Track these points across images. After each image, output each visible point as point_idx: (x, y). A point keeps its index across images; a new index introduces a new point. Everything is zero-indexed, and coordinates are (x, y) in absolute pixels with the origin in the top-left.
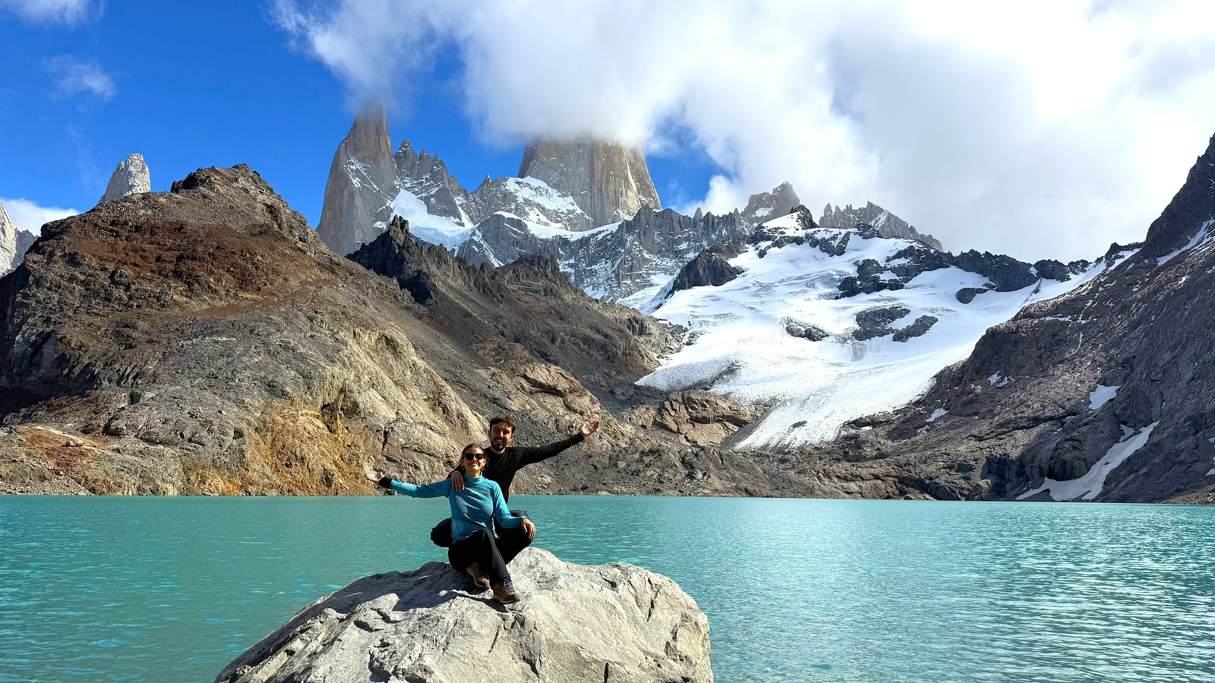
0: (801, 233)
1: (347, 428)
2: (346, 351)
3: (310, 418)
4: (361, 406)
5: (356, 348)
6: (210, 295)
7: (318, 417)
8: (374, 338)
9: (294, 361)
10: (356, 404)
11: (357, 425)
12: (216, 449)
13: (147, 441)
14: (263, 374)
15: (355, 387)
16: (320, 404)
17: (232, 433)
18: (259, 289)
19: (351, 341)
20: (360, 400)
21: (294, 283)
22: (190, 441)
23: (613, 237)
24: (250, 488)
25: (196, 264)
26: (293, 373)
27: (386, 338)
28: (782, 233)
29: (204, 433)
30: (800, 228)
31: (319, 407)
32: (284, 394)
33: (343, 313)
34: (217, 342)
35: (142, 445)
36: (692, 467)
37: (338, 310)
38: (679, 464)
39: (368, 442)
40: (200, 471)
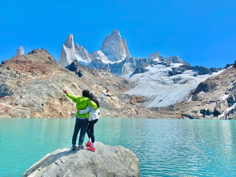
1: (65, 104)
5: (67, 87)
6: (36, 76)
7: (59, 101)
8: (70, 85)
9: (54, 89)
12: (38, 108)
14: (47, 92)
17: (41, 104)
18: (47, 75)
19: (65, 85)
21: (54, 73)
22: (32, 106)
23: (120, 63)
24: (45, 116)
25: (33, 69)
26: (54, 92)
27: (73, 84)
28: (156, 62)
29: (35, 105)
30: (160, 61)
32: (52, 97)
33: (64, 79)
34: (38, 85)
35: (22, 107)
36: (137, 112)
38: (135, 111)
39: (69, 106)
40: (34, 113)
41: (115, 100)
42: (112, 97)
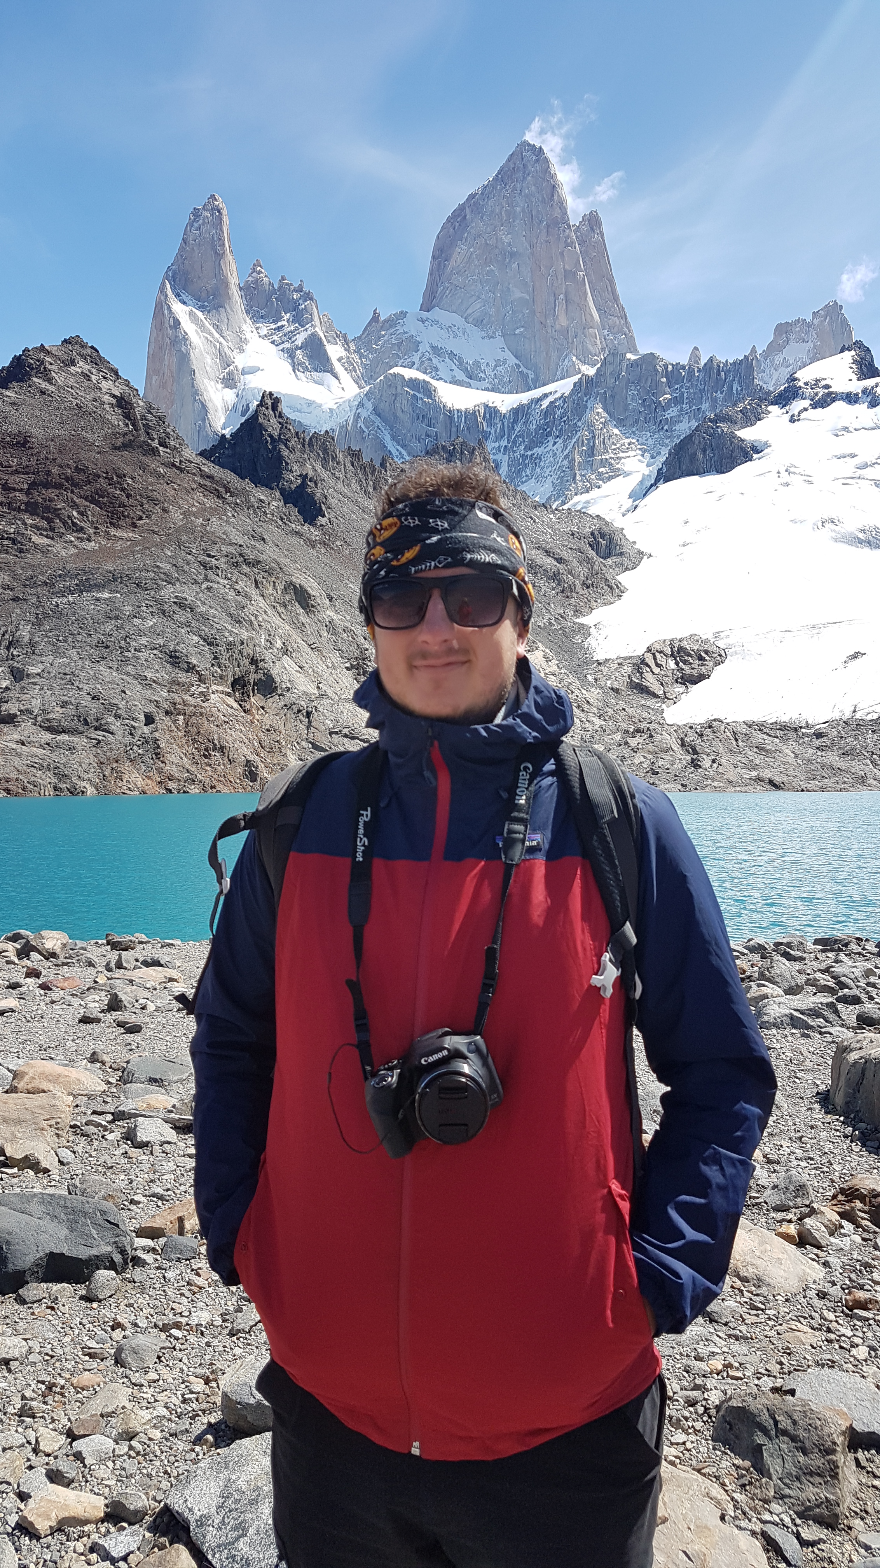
0: (857, 386)
1: (263, 708)
2: (252, 608)
3: (221, 696)
4: (278, 680)
5: (262, 602)
6: (75, 534)
7: (228, 694)
8: (280, 587)
9: (194, 623)
10: (270, 679)
11: (274, 703)
12: (128, 739)
13: (50, 729)
14: (161, 641)
15: (267, 655)
16: (231, 679)
17: (142, 717)
18: (134, 525)
19: (254, 593)
20: (274, 672)
21: (176, 515)
22: (96, 729)
23: (564, 402)
24: (171, 785)
25: (52, 493)
26: (196, 639)
27: (294, 586)
28: (827, 387)
29: (111, 719)
30: (855, 377)
31: (229, 682)
32: (191, 668)
33: (241, 555)
34: (98, 600)
36: (695, 752)
37: (234, 551)
38: (676, 748)
39: (289, 725)
40: (115, 765)
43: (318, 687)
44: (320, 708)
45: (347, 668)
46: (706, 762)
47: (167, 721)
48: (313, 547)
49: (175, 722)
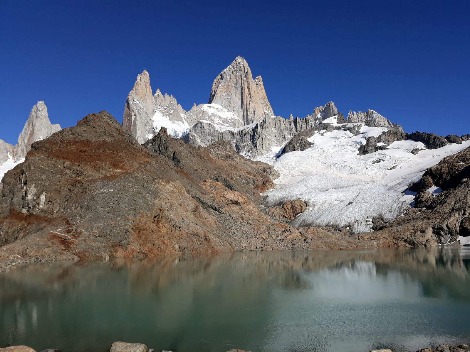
0: (339, 125)
1: (164, 226)
3: (150, 223)
4: (169, 216)
5: (163, 191)
6: (103, 171)
7: (153, 222)
9: (142, 198)
10: (167, 216)
11: (168, 224)
14: (131, 205)
15: (165, 208)
16: (153, 216)
17: (124, 231)
18: (122, 168)
19: (161, 188)
20: (168, 214)
21: (136, 164)
22: (109, 235)
26: (142, 204)
27: (174, 186)
28: (331, 125)
29: (114, 232)
30: (338, 123)
31: (153, 218)
32: (140, 213)
34: (110, 192)
37: (155, 175)
38: (299, 236)
39: (173, 231)
40: (115, 248)
41: (249, 212)
42: (244, 206)
43: (182, 218)
44: (183, 225)
45: (192, 212)
46: (309, 241)
47: (133, 232)
48: (178, 173)
49: (135, 232)
